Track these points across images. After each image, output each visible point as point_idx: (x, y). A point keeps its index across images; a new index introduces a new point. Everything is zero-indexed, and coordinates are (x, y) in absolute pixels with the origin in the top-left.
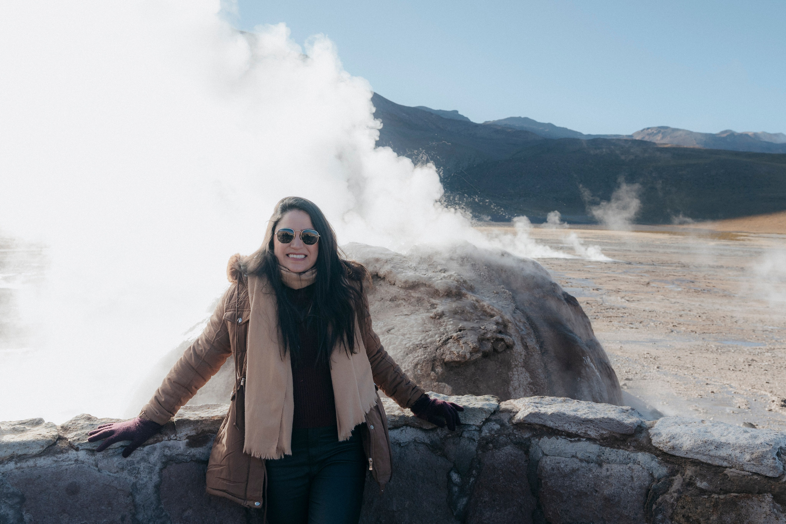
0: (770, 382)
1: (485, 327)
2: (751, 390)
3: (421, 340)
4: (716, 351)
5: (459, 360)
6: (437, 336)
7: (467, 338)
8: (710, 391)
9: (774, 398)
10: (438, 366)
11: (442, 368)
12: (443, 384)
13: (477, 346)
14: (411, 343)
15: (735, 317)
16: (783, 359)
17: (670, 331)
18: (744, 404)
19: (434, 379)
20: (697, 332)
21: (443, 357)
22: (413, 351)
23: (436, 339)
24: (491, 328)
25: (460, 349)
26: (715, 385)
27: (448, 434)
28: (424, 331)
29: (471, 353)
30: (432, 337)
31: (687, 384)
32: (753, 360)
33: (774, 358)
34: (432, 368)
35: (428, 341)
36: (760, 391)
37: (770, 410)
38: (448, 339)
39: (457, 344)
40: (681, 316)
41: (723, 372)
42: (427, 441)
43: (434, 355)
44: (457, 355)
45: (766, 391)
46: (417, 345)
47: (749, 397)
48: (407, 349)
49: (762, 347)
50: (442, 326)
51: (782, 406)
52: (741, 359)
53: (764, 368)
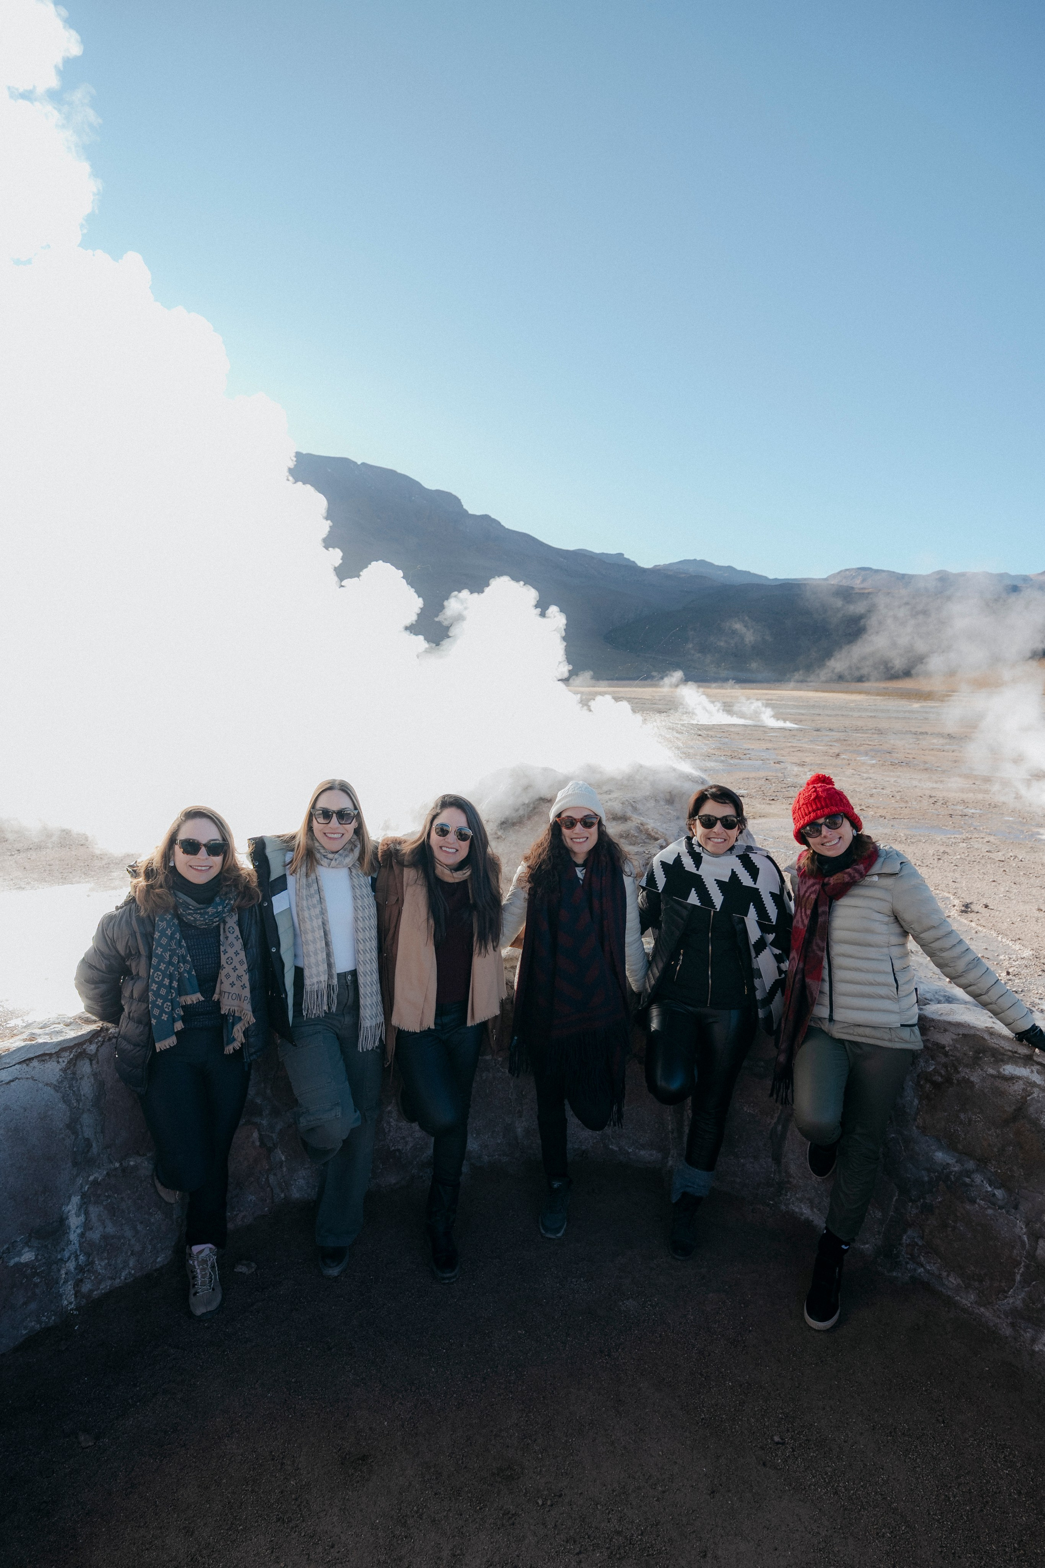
4: (904, 841)
15: (935, 797)
32: (944, 852)
33: (969, 850)
49: (956, 836)
51: (962, 911)
52: (931, 852)
53: (954, 862)
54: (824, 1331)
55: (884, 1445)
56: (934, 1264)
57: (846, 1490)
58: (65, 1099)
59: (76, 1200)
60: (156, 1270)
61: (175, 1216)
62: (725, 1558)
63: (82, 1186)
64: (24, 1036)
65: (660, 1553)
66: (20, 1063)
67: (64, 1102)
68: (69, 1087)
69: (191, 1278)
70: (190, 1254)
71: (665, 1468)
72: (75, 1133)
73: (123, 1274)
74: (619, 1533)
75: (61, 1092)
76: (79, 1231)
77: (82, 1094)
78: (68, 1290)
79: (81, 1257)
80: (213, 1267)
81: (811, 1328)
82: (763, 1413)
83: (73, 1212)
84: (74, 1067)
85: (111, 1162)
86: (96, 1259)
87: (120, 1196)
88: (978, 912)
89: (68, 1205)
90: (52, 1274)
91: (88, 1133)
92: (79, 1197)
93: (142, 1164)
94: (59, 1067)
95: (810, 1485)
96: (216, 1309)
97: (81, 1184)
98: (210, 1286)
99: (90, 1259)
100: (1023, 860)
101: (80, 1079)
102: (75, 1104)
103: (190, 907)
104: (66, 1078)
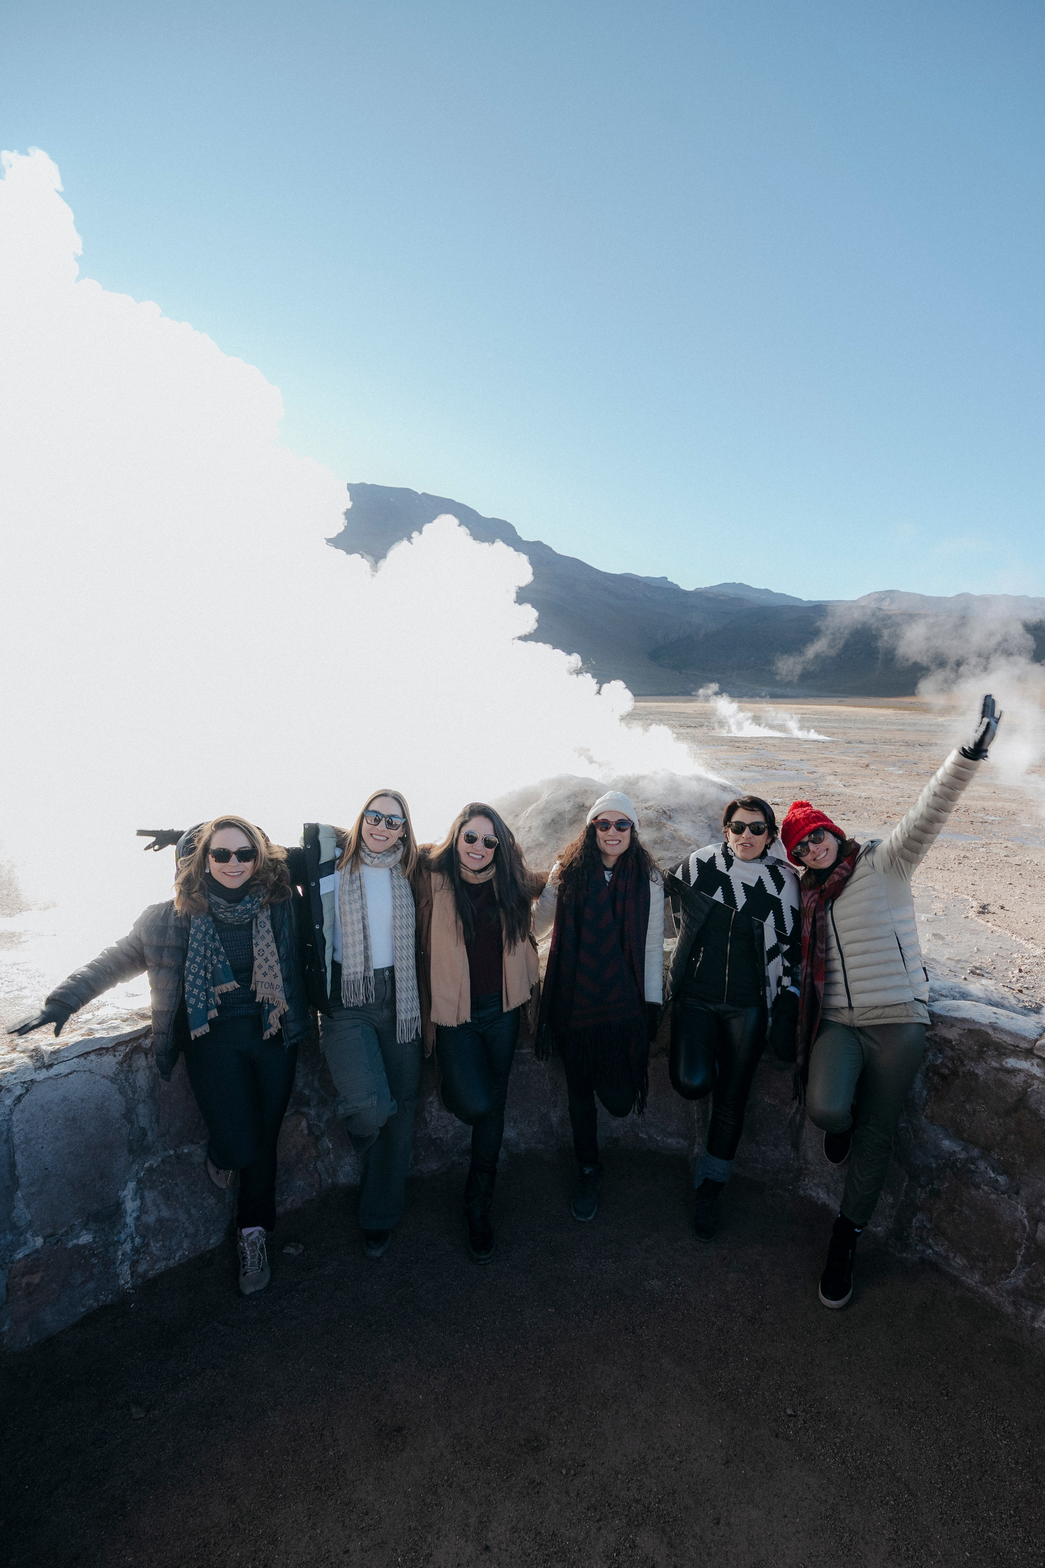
0: (975, 883)
2: (953, 893)
9: (974, 903)
17: (883, 822)
32: (965, 857)
33: (987, 855)
36: (961, 895)
37: (967, 917)
45: (968, 895)
51: (979, 913)
53: (974, 866)
54: (837, 1309)
55: (891, 1418)
56: (942, 1245)
57: (853, 1461)
58: (122, 1091)
59: (132, 1185)
60: (207, 1252)
61: (227, 1201)
62: (737, 1525)
63: (138, 1173)
64: (83, 1031)
65: (676, 1520)
66: (77, 1057)
67: (121, 1093)
68: (125, 1080)
69: (241, 1259)
70: (240, 1236)
71: (683, 1439)
72: (131, 1122)
73: (178, 1255)
74: (637, 1501)
75: (117, 1084)
76: (134, 1215)
77: (138, 1085)
78: (125, 1269)
79: (137, 1239)
80: (262, 1249)
81: (824, 1306)
82: (777, 1387)
83: (129, 1197)
84: (130, 1060)
85: (166, 1150)
86: (151, 1241)
87: (174, 1182)
88: (994, 913)
89: (124, 1190)
90: (109, 1255)
91: (143, 1122)
92: (135, 1183)
93: (196, 1151)
94: (116, 1060)
95: (820, 1455)
96: (263, 1289)
97: (137, 1170)
98: (259, 1267)
99: (146, 1241)
100: (1038, 864)
101: (136, 1071)
102: (131, 1095)
103: (221, 906)
104: (122, 1071)
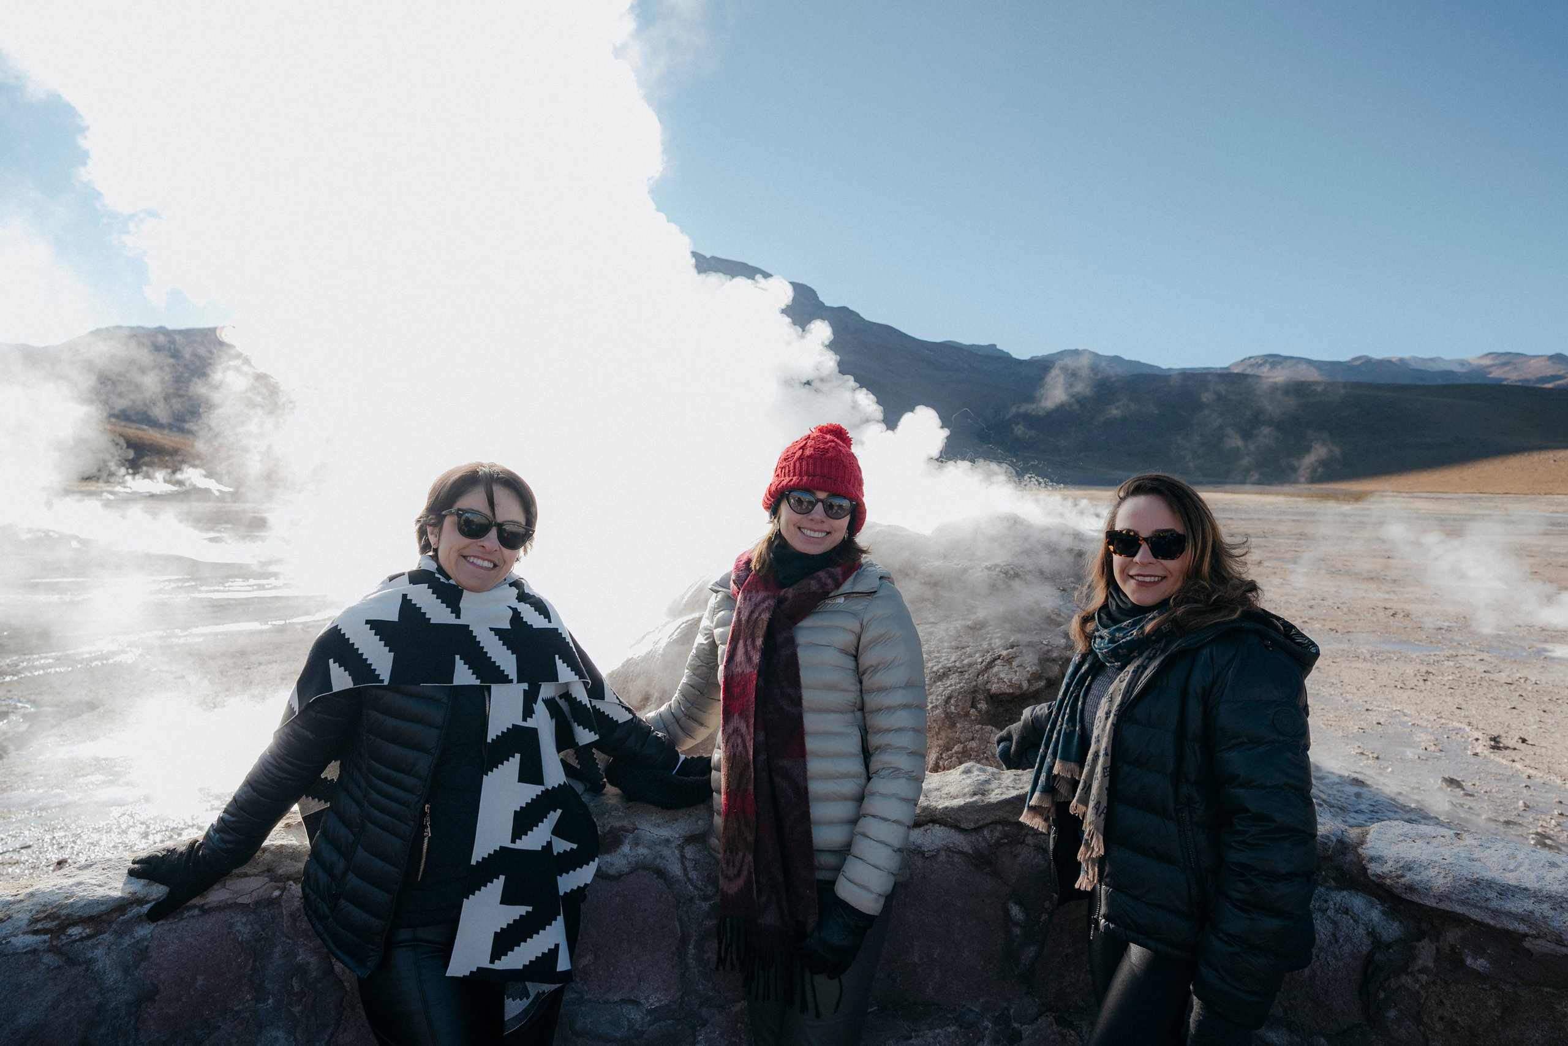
0: (1463, 707)
1: (1049, 642)
2: (1438, 720)
3: (955, 661)
4: (1370, 659)
5: (1011, 691)
6: (977, 655)
7: (1023, 659)
8: (1374, 722)
9: (1476, 734)
10: (980, 699)
11: (987, 703)
12: (989, 728)
13: (1037, 671)
14: (940, 666)
16: (1474, 671)
18: (1432, 744)
19: (976, 720)
20: (1339, 631)
21: (988, 686)
22: (943, 678)
23: (976, 660)
24: (1057, 643)
25: (1013, 676)
26: (1379, 711)
27: (1002, 839)
28: (958, 648)
29: (1029, 681)
30: (970, 656)
31: (1338, 709)
33: (1459, 670)
34: (973, 702)
35: (965, 662)
36: (1451, 722)
38: (995, 659)
39: (1007, 668)
40: (1311, 607)
41: (1387, 690)
42: (968, 849)
43: (974, 683)
44: (1008, 684)
45: (1461, 722)
46: (949, 668)
47: (1436, 732)
48: (933, 675)
50: (984, 639)
52: (1410, 671)
53: (1448, 684)
100: (1538, 682)
